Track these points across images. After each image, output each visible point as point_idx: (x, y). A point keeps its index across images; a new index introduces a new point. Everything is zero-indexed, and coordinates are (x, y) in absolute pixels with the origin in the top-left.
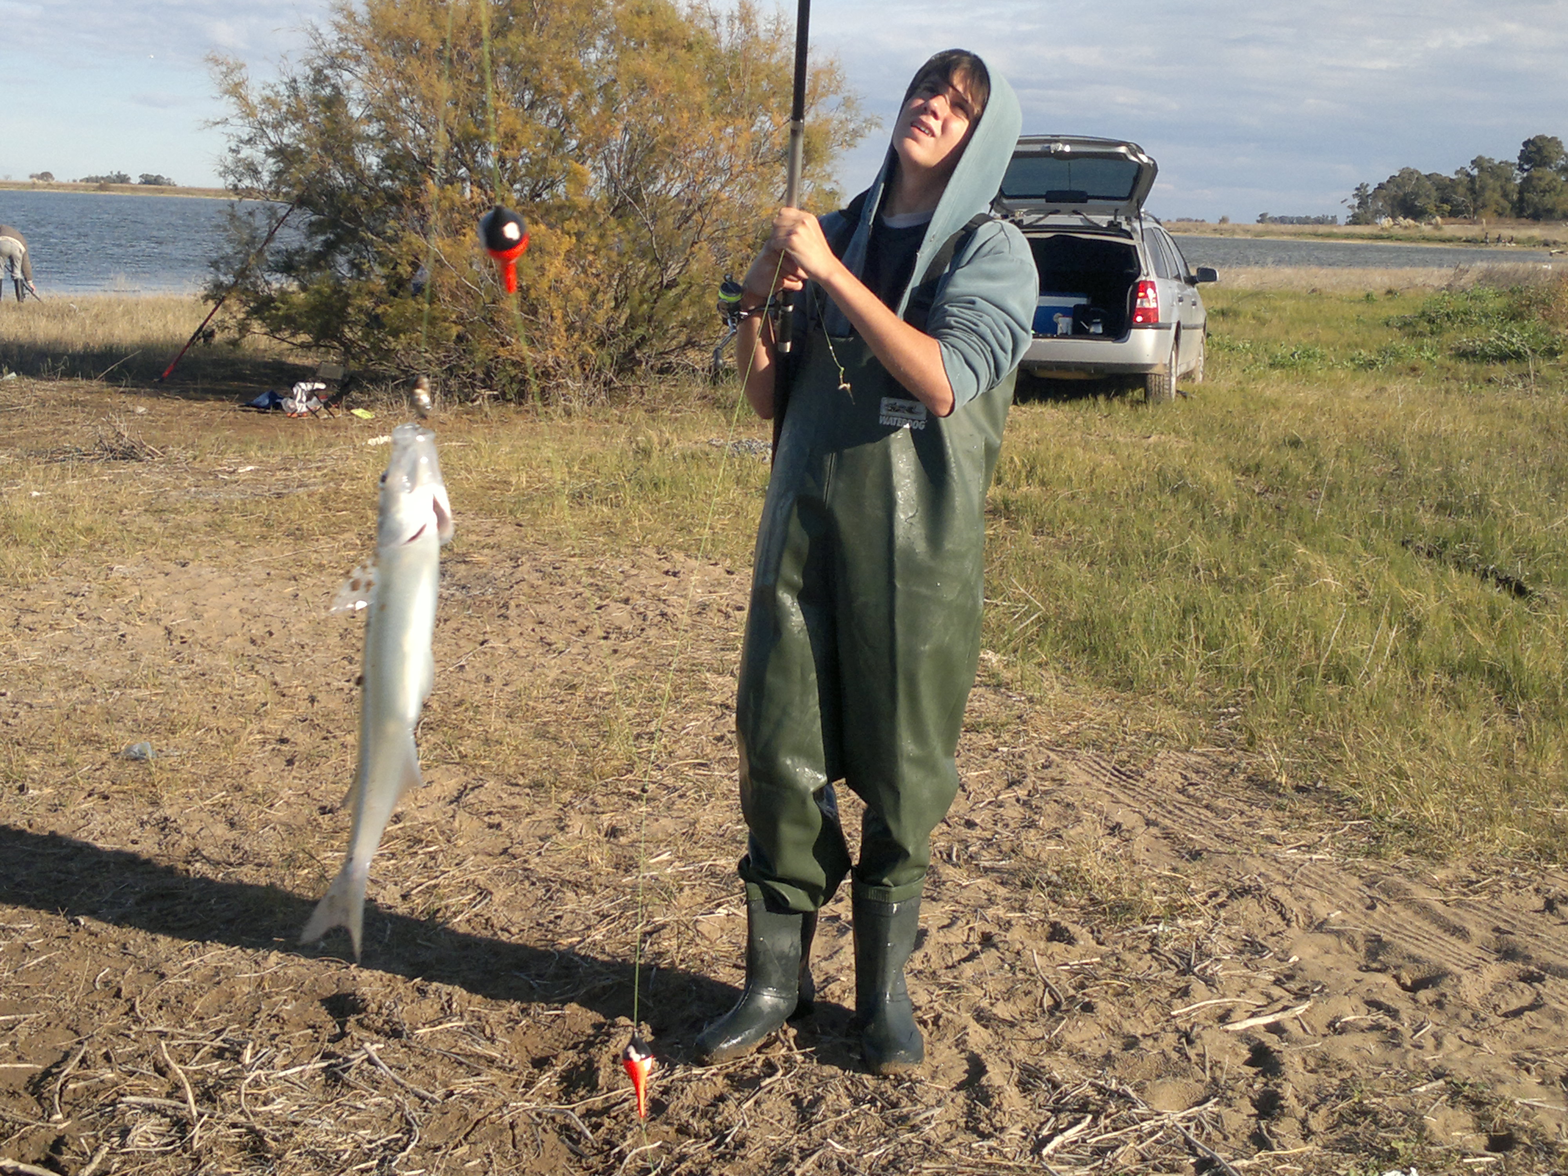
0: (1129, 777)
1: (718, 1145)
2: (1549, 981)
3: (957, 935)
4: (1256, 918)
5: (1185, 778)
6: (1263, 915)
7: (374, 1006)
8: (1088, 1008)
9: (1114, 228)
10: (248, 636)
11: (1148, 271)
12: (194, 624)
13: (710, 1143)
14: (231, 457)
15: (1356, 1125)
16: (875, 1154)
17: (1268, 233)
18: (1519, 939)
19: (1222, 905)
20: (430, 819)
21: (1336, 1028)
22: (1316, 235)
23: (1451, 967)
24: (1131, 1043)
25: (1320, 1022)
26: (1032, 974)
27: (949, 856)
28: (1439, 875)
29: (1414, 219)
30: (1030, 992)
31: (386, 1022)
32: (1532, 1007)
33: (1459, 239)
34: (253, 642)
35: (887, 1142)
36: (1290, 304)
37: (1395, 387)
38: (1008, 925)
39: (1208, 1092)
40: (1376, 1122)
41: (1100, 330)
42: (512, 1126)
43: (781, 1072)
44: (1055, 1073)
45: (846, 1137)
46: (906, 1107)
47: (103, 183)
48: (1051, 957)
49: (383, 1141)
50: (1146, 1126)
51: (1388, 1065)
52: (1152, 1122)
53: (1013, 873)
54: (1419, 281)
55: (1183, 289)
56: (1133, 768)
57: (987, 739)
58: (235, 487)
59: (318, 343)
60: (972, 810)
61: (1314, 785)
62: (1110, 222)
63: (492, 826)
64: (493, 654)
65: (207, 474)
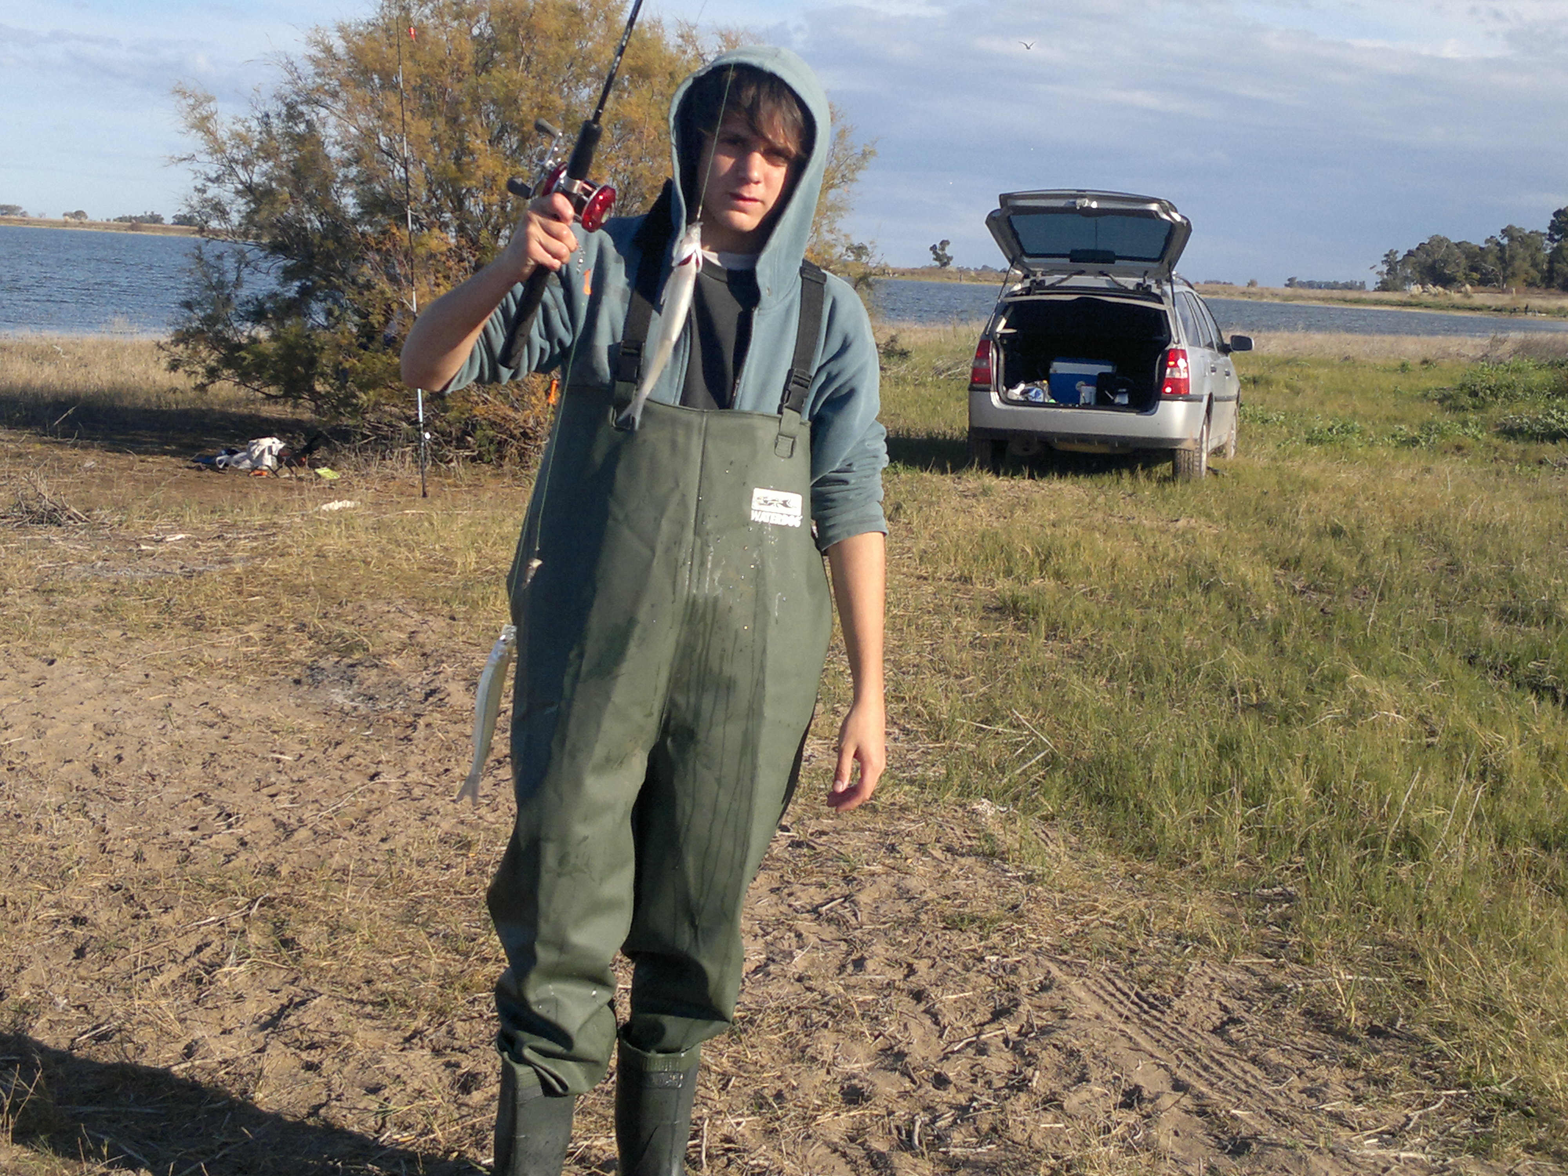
0: (1152, 1006)
5: (1225, 1009)
9: (1144, 292)
10: (91, 762)
11: (1180, 339)
12: (30, 745)
14: (163, 522)
17: (1301, 297)
20: (231, 1054)
22: (1345, 301)
27: (910, 1135)
29: (1444, 287)
33: (1489, 308)
34: (95, 770)
36: (1323, 372)
37: (1442, 467)
41: (1125, 400)
47: (135, 223)
54: (1453, 350)
55: (1215, 358)
56: (1155, 991)
57: (970, 941)
58: (149, 561)
59: (286, 396)
60: (946, 1057)
61: (1392, 1023)
62: (1139, 285)
63: (310, 1067)
64: (382, 793)
65: (128, 542)
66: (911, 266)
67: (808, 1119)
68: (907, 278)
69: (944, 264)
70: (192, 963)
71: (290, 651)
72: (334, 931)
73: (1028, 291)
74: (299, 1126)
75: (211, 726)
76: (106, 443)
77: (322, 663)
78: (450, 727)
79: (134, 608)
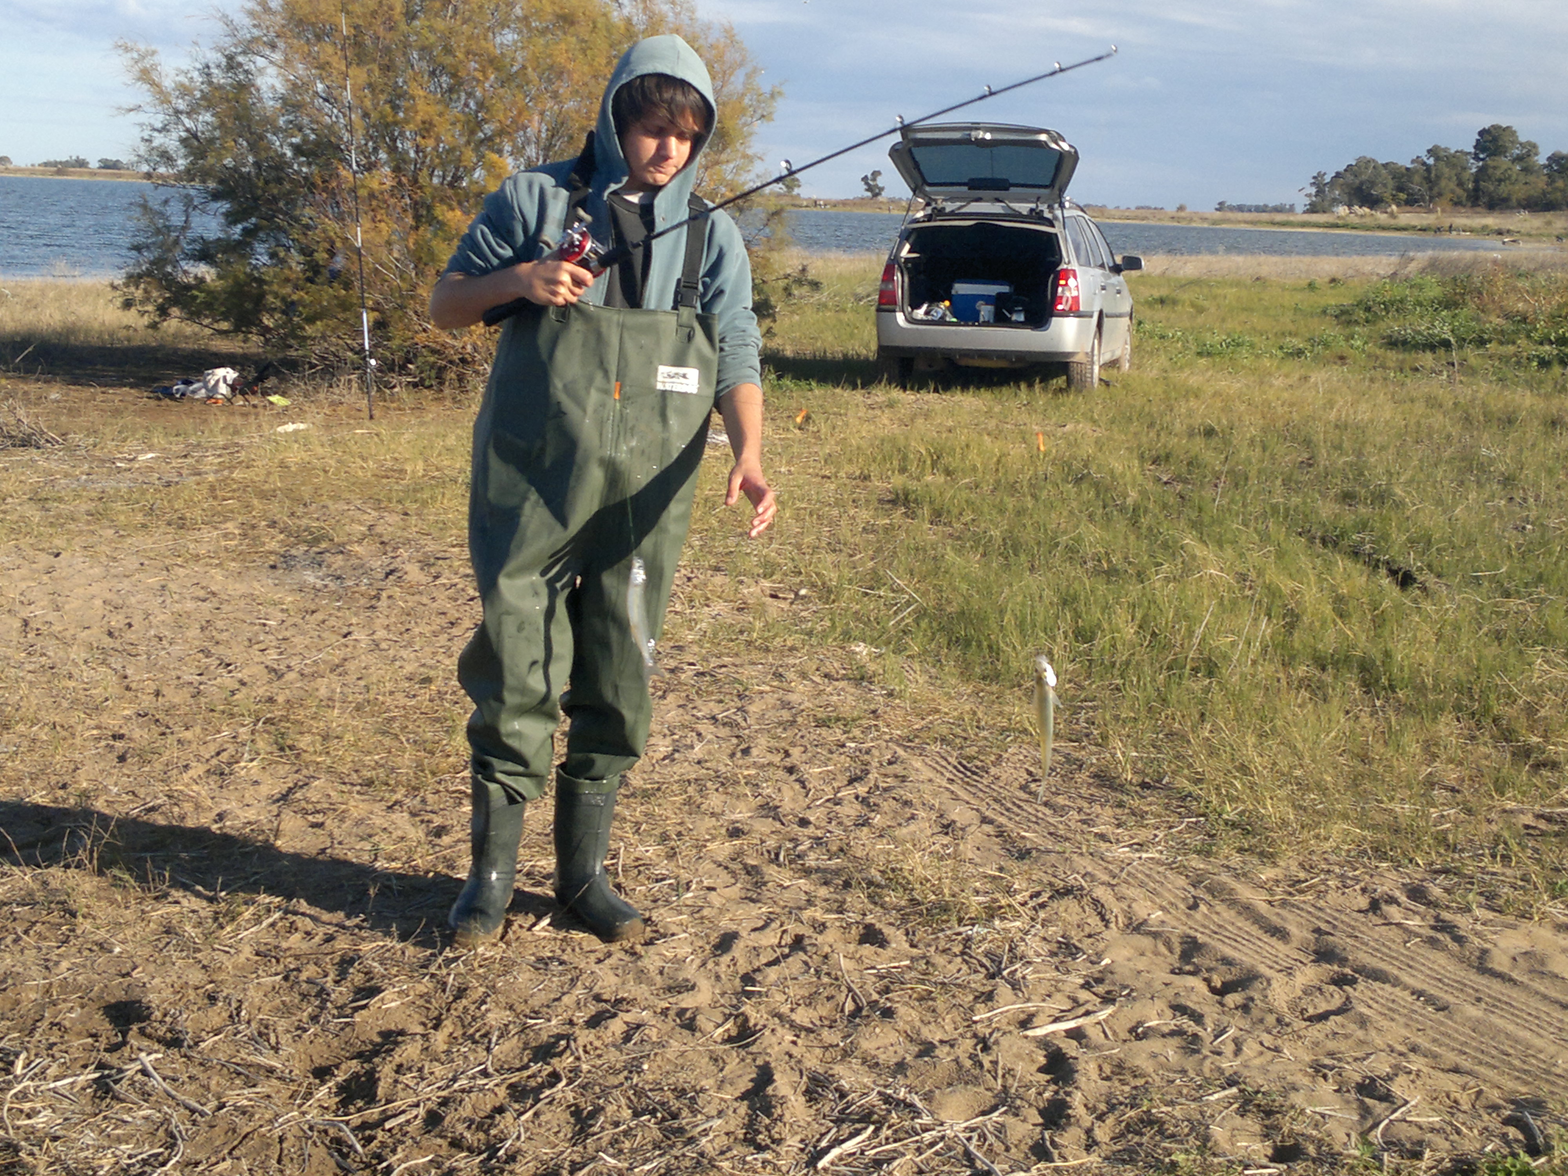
0: (974, 773)
1: (489, 1158)
2: (1361, 985)
3: (770, 938)
4: (1075, 919)
5: (1030, 773)
6: (1083, 915)
7: (158, 1014)
8: (888, 1013)
9: (1035, 216)
10: (106, 628)
11: (1070, 259)
12: (52, 616)
13: (481, 1157)
14: (132, 444)
15: (1142, 1134)
16: (647, 1167)
17: (1228, 221)
18: (1338, 940)
19: (1043, 906)
20: (253, 818)
21: (1138, 1032)
22: (1273, 223)
23: (1263, 969)
24: (927, 1049)
25: (1122, 1027)
26: (837, 979)
27: (777, 855)
28: (1267, 874)
29: (1371, 208)
30: (833, 997)
31: (170, 1030)
32: (1338, 1012)
33: (1414, 228)
34: (110, 634)
35: (660, 1156)
36: (1231, 292)
37: (1318, 376)
38: (820, 928)
39: (997, 1100)
40: (1161, 1132)
41: (1021, 318)
42: (281, 1140)
43: (564, 1082)
44: (843, 1082)
45: (621, 1151)
46: (686, 1120)
47: (61, 168)
48: (860, 960)
49: (144, 1156)
50: (927, 1137)
51: (1184, 1072)
52: (934, 1133)
53: (837, 872)
54: (1366, 269)
55: (1107, 278)
56: (979, 764)
57: (837, 734)
58: (128, 475)
59: (237, 330)
60: (809, 807)
61: (1159, 781)
62: (1032, 210)
63: (314, 825)
64: (355, 647)
65: (104, 461)
66: (842, 197)
67: (700, 847)
68: (840, 209)
69: (876, 195)
70: (214, 762)
71: (264, 544)
72: (326, 738)
73: (929, 218)
74: (313, 861)
75: (204, 601)
76: (67, 377)
77: (294, 552)
78: (408, 597)
79: (123, 512)
